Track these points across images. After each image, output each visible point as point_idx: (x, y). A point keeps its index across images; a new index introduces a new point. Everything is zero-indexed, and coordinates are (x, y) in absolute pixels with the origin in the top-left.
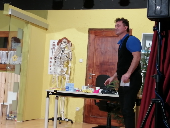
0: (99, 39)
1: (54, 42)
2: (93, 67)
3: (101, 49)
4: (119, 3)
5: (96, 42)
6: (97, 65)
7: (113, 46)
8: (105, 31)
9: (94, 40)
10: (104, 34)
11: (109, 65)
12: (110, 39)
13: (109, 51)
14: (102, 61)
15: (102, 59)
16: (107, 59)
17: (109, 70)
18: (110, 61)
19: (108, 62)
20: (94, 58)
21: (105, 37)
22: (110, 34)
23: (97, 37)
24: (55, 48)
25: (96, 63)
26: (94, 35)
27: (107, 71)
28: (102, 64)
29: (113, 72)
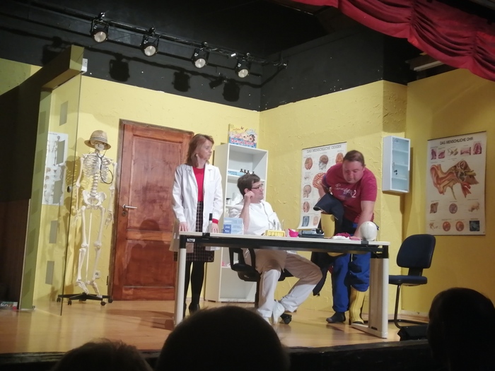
0: (140, 142)
2: (129, 193)
3: (143, 160)
4: (172, 83)
6: (136, 190)
9: (131, 142)
10: (150, 134)
11: (158, 192)
13: (158, 166)
14: (145, 183)
15: (146, 180)
16: (154, 180)
17: (158, 201)
18: (159, 185)
19: (156, 186)
20: (131, 176)
21: (150, 139)
23: (136, 137)
25: (134, 186)
26: (131, 134)
27: (153, 201)
28: (146, 189)
29: (164, 203)
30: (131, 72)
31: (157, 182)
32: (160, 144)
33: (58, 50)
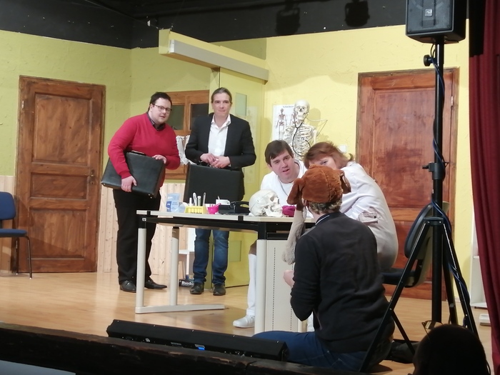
0: (382, 97)
1: (282, 111)
2: (371, 162)
3: (387, 119)
5: (376, 104)
6: (379, 158)
7: (415, 112)
8: (397, 78)
9: (371, 99)
10: (393, 83)
11: (408, 157)
12: (407, 95)
13: (407, 123)
14: (390, 147)
15: (391, 143)
16: (403, 142)
17: (408, 169)
18: (409, 148)
19: (405, 149)
20: (372, 141)
21: (395, 91)
22: (408, 83)
23: (377, 91)
24: (285, 124)
25: (376, 153)
26: (370, 88)
27: (402, 170)
28: (392, 155)
29: (416, 171)
30: (371, 11)
31: (406, 144)
32: (408, 94)
33: (290, 13)
